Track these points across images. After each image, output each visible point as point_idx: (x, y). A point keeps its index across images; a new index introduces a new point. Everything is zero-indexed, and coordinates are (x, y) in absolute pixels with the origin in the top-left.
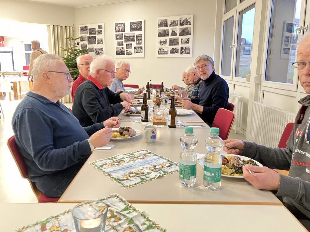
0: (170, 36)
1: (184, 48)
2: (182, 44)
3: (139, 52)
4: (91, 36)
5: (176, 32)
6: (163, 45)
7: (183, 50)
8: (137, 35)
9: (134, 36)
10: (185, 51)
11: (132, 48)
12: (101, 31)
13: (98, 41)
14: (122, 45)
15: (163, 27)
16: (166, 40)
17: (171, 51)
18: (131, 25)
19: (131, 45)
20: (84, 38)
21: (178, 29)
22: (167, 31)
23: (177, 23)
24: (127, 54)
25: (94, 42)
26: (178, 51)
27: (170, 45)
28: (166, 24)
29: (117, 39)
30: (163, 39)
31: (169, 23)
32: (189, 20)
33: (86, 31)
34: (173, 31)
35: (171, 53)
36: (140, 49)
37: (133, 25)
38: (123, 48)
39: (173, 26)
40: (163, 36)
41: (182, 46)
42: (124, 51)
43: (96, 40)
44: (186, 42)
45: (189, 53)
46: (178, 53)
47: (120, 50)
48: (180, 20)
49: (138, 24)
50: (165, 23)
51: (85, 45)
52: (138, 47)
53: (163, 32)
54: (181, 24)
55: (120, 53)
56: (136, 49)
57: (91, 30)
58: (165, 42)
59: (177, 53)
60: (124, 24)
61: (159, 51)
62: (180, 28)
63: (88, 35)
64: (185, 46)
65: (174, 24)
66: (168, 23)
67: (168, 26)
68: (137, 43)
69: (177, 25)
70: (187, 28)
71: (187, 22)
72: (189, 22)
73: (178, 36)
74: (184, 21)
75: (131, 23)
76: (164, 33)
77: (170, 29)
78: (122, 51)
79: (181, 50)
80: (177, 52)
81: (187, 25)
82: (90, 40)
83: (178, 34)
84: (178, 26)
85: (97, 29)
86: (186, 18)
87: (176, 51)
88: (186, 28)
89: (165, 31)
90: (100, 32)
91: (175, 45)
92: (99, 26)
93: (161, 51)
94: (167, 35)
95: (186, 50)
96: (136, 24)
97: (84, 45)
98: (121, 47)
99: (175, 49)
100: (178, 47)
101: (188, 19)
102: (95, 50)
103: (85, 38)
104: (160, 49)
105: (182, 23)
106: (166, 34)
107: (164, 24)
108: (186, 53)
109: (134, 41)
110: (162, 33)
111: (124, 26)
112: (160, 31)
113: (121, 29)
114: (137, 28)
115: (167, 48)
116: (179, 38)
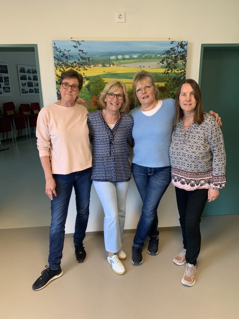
0: (28, 81)
1: (36, 89)
2: (35, 86)
3: (8, 92)
5: (31, 77)
6: (24, 86)
8: (4, 77)
9: (2, 78)
10: (37, 91)
11: (1, 88)
16: (26, 83)
17: (29, 91)
23: (30, 71)
27: (28, 86)
30: (24, 82)
31: (26, 71)
34: (29, 76)
36: (8, 89)
39: (29, 73)
44: (37, 85)
45: (39, 93)
48: (32, 70)
49: (4, 67)
50: (24, 70)
52: (6, 87)
53: (23, 77)
54: (33, 73)
56: (5, 89)
62: (33, 75)
67: (25, 73)
68: (5, 84)
70: (36, 76)
74: (34, 70)
77: (27, 75)
79: (35, 91)
80: (33, 92)
81: (36, 73)
83: (32, 79)
84: (31, 73)
91: (31, 87)
93: (23, 91)
94: (26, 79)
96: (2, 67)
99: (31, 90)
100: (33, 88)
109: (2, 82)
112: (21, 76)
114: (4, 70)
115: (27, 88)
116: (32, 82)
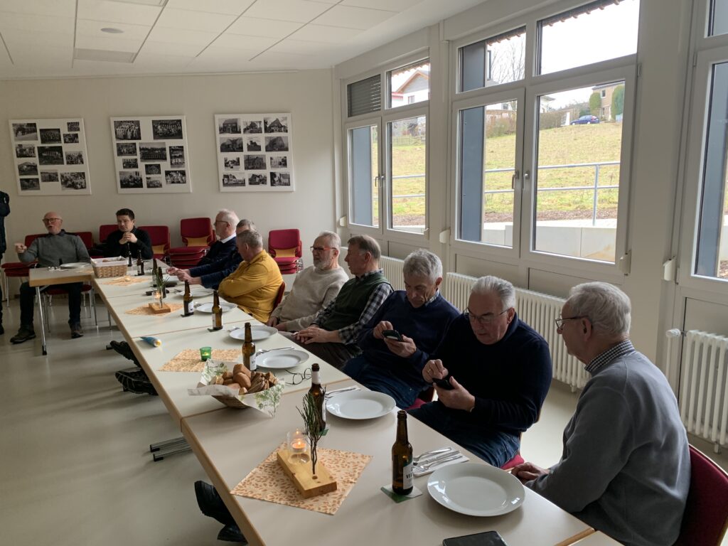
0: (246, 152)
1: (278, 175)
2: (272, 166)
3: (179, 182)
4: (47, 145)
5: (258, 144)
6: (232, 167)
7: (276, 179)
8: (170, 147)
9: (164, 149)
10: (280, 180)
11: (160, 173)
12: (76, 136)
13: (69, 157)
14: (136, 166)
15: (229, 132)
16: (238, 159)
17: (250, 180)
18: (154, 127)
19: (158, 166)
20: (27, 150)
21: (262, 139)
22: (238, 143)
23: (258, 127)
24: (149, 186)
25: (58, 159)
26: (266, 180)
27: (247, 168)
28: (236, 127)
29: (120, 153)
30: (232, 156)
31: (242, 127)
32: (283, 124)
33: (33, 134)
34: (251, 142)
35: (250, 184)
36: (180, 175)
37: (159, 127)
38: (137, 173)
39: (251, 132)
40: (231, 151)
41: (273, 171)
42: (141, 179)
43: (62, 156)
44: (280, 164)
45: (288, 184)
46: (266, 184)
47: (131, 177)
48: (266, 123)
49: (172, 125)
50: (234, 125)
51: (31, 166)
52: (175, 172)
53: (230, 143)
54: (268, 130)
55: (132, 184)
56: (171, 176)
57: (48, 133)
58: (237, 163)
59: (263, 183)
60: (137, 123)
61: (223, 180)
62: (266, 138)
63: (38, 143)
64: (279, 171)
65: (252, 128)
66: (240, 127)
67: (240, 132)
68: (171, 164)
69: (259, 131)
70: (280, 138)
71: (278, 126)
72: (282, 126)
73: (263, 152)
74: (272, 123)
75: (153, 122)
76: (233, 146)
77: (246, 138)
78: (135, 180)
79: (272, 179)
80: (263, 181)
81: (279, 131)
82: (44, 154)
83: (263, 148)
84: (261, 132)
85: (64, 131)
86: (277, 120)
87: (260, 180)
88: (278, 137)
89: (234, 142)
90: (73, 139)
91: (257, 168)
92: (68, 124)
93: (228, 180)
94: (241, 149)
95: (282, 178)
96: (166, 124)
97: (28, 166)
98: (133, 170)
99: (259, 177)
100: (266, 173)
101: (280, 120)
102: (62, 176)
103: (32, 149)
104: (226, 176)
105: (270, 127)
106: (238, 147)
107: (231, 127)
108: (281, 183)
109: (165, 159)
110: (229, 145)
111: (137, 128)
112: (225, 141)
113: (129, 134)
114: (171, 132)
115: (242, 173)
116: (265, 156)
